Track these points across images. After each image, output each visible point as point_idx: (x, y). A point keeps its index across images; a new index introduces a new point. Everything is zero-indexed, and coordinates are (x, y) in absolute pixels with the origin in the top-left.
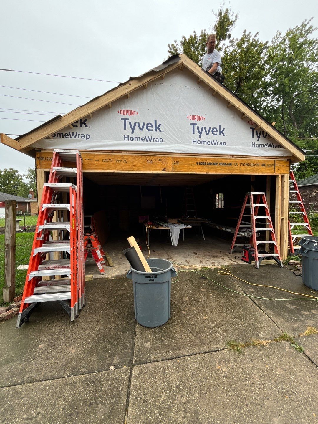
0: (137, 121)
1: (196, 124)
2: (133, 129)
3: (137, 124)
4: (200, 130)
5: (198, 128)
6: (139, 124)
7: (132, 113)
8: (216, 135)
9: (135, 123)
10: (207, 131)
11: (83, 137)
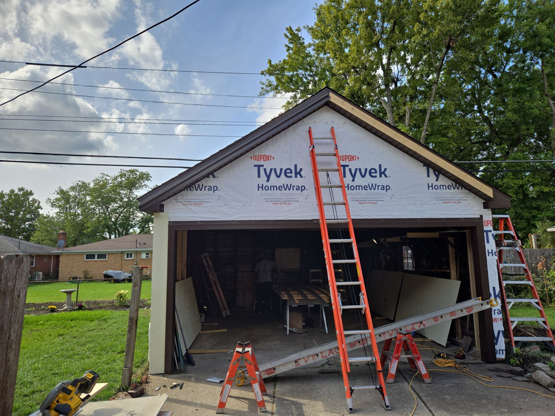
0: (273, 167)
1: (348, 166)
2: (268, 177)
3: (273, 170)
4: (353, 173)
5: (350, 170)
6: (275, 170)
7: (267, 158)
8: (376, 177)
9: (271, 170)
10: (363, 173)
11: (210, 189)
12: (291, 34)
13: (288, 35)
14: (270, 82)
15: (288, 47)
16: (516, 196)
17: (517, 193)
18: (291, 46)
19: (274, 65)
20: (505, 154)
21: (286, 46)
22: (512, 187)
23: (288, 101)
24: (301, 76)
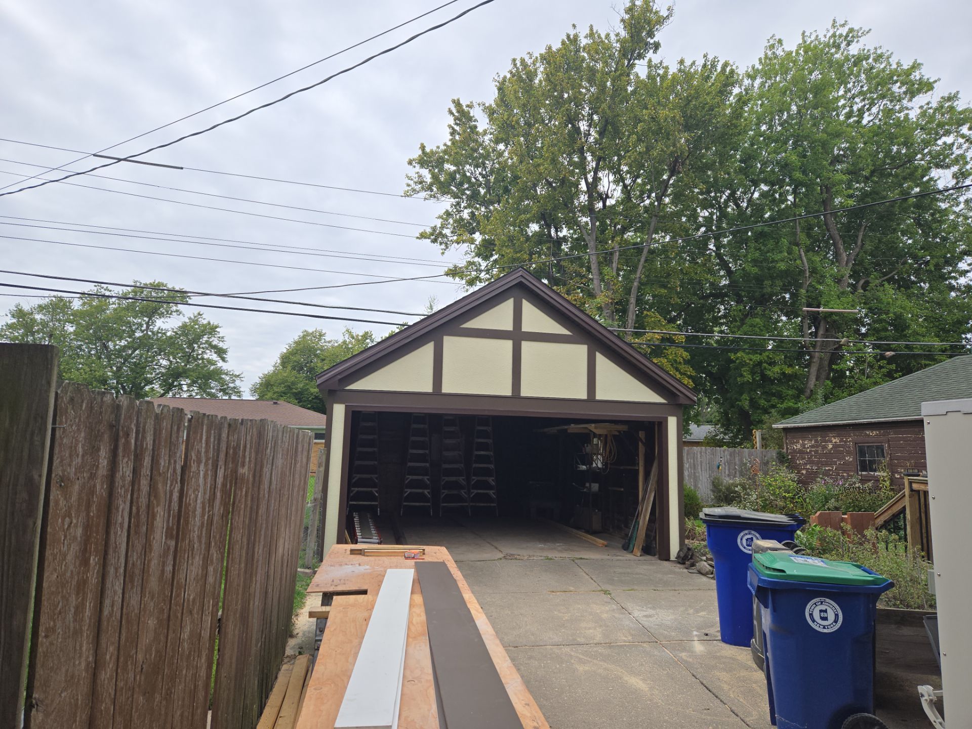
12: (458, 112)
13: (454, 111)
14: (420, 176)
15: (453, 128)
16: (752, 377)
17: (753, 373)
18: (457, 128)
19: (428, 154)
20: (742, 317)
21: (450, 126)
22: (746, 364)
23: (447, 211)
24: (468, 174)
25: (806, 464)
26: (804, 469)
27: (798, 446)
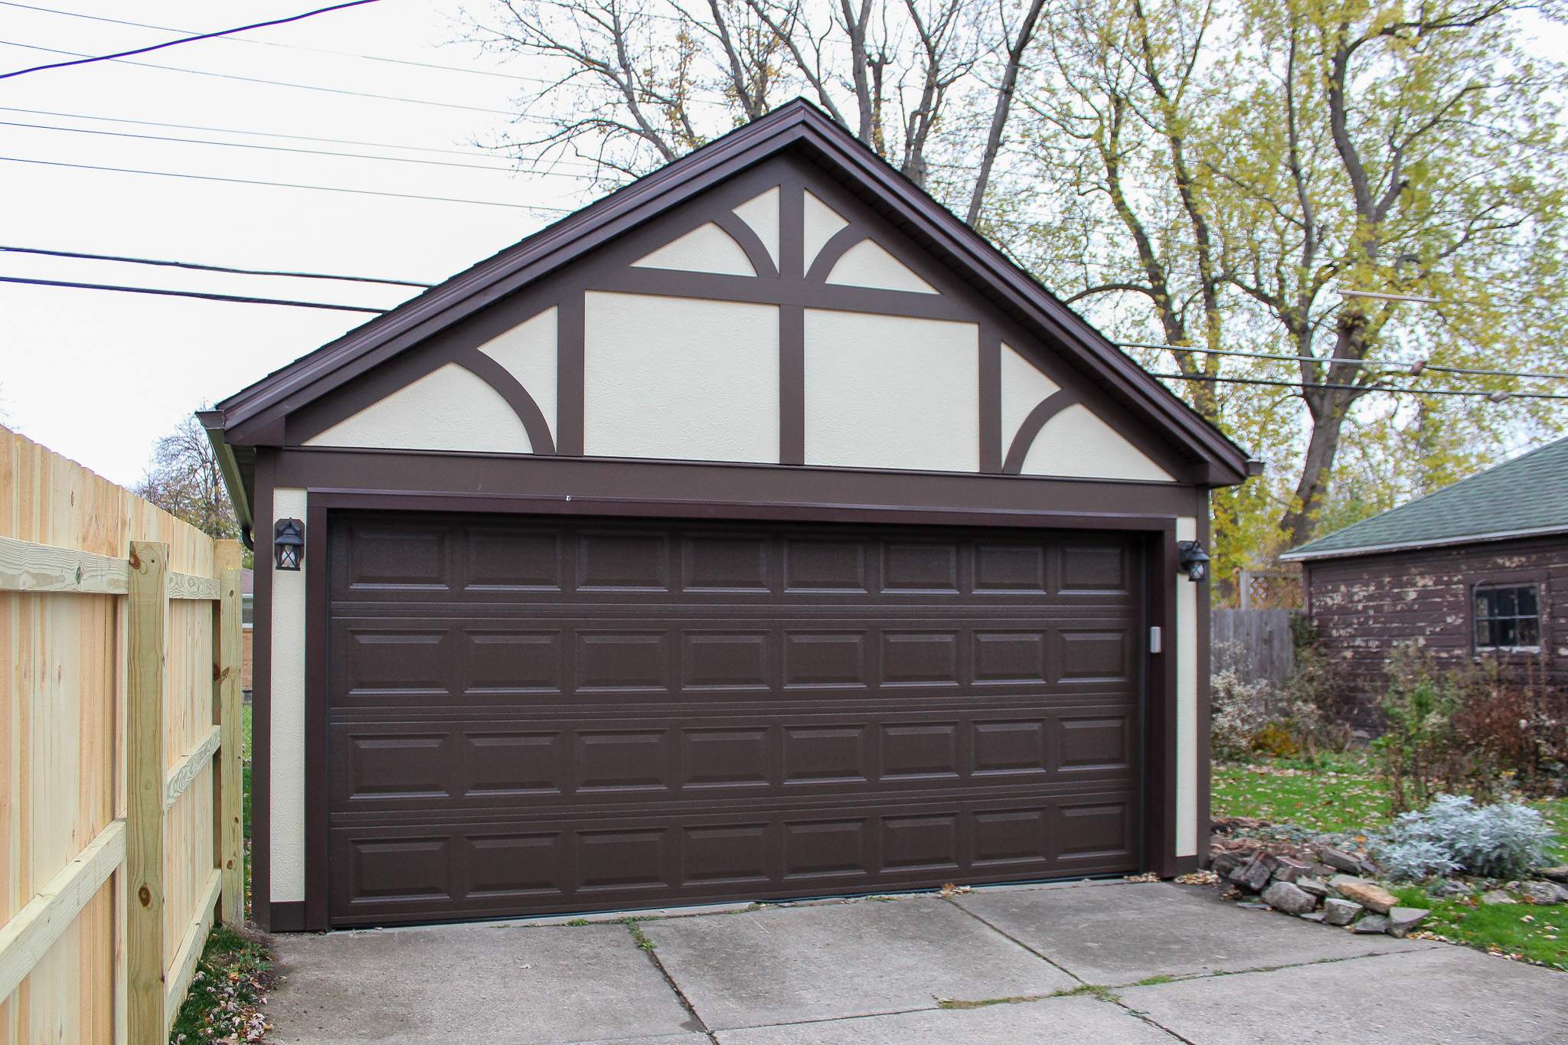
25: (1353, 637)
26: (1348, 647)
27: (1337, 599)
